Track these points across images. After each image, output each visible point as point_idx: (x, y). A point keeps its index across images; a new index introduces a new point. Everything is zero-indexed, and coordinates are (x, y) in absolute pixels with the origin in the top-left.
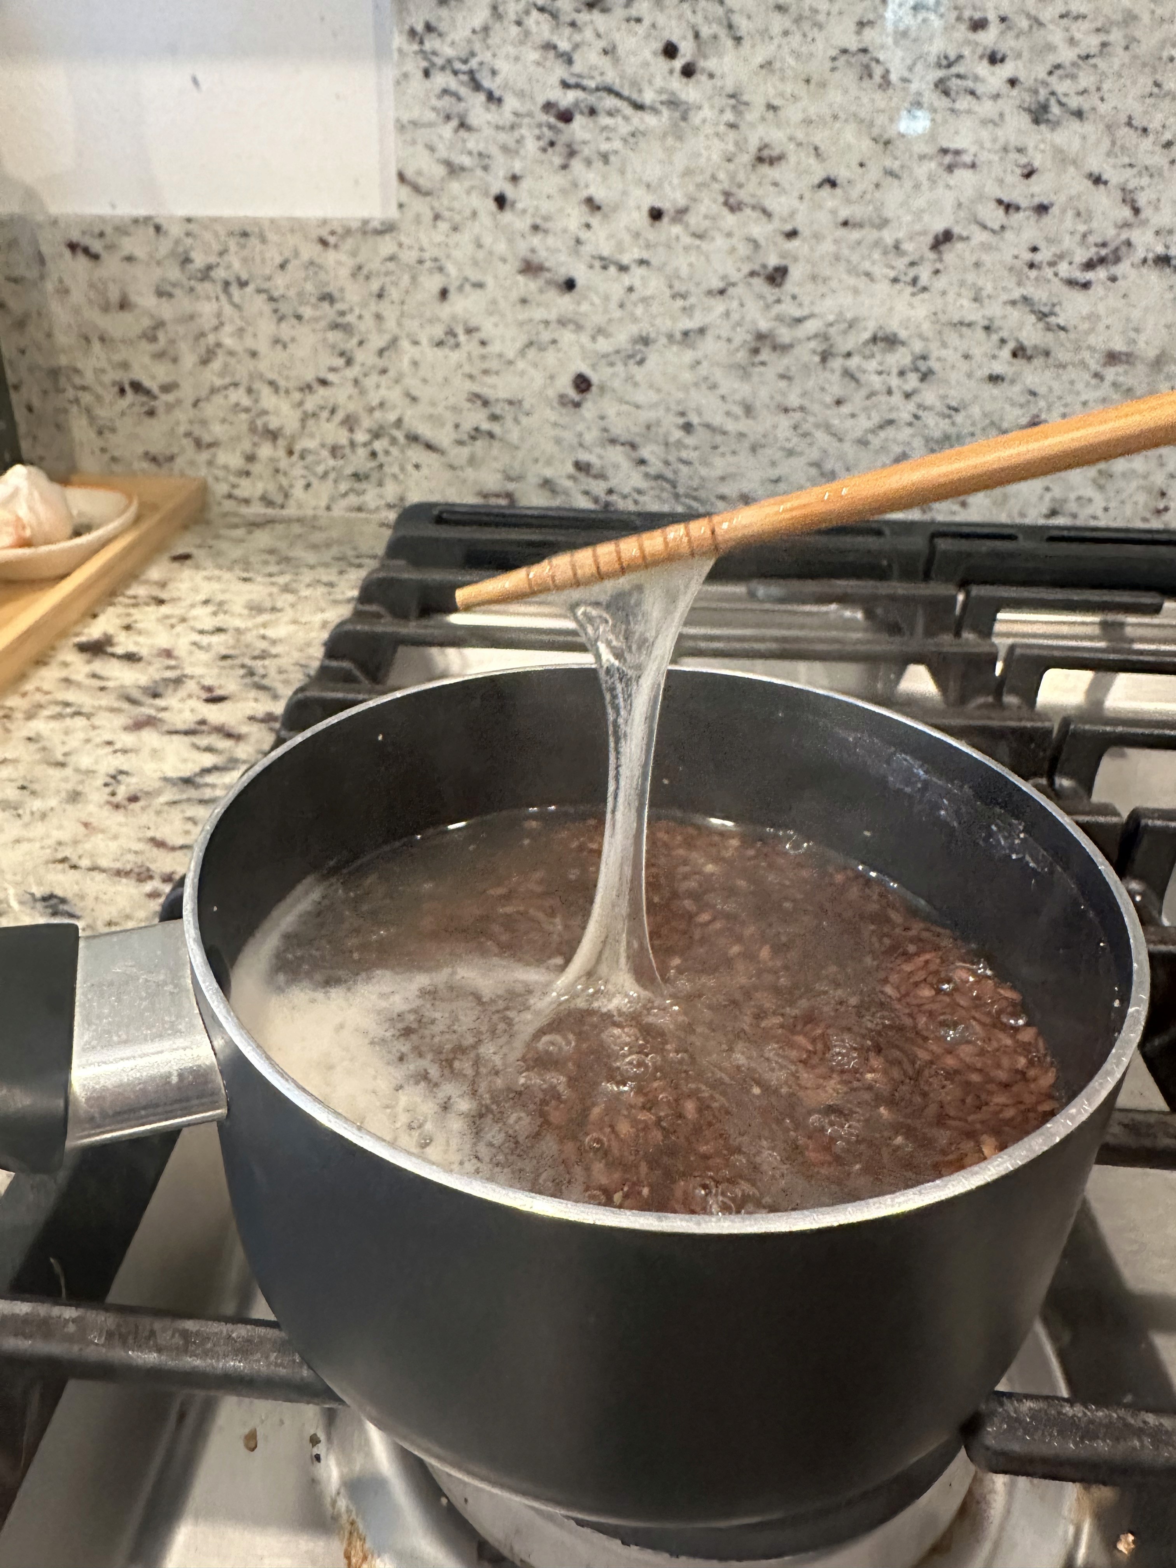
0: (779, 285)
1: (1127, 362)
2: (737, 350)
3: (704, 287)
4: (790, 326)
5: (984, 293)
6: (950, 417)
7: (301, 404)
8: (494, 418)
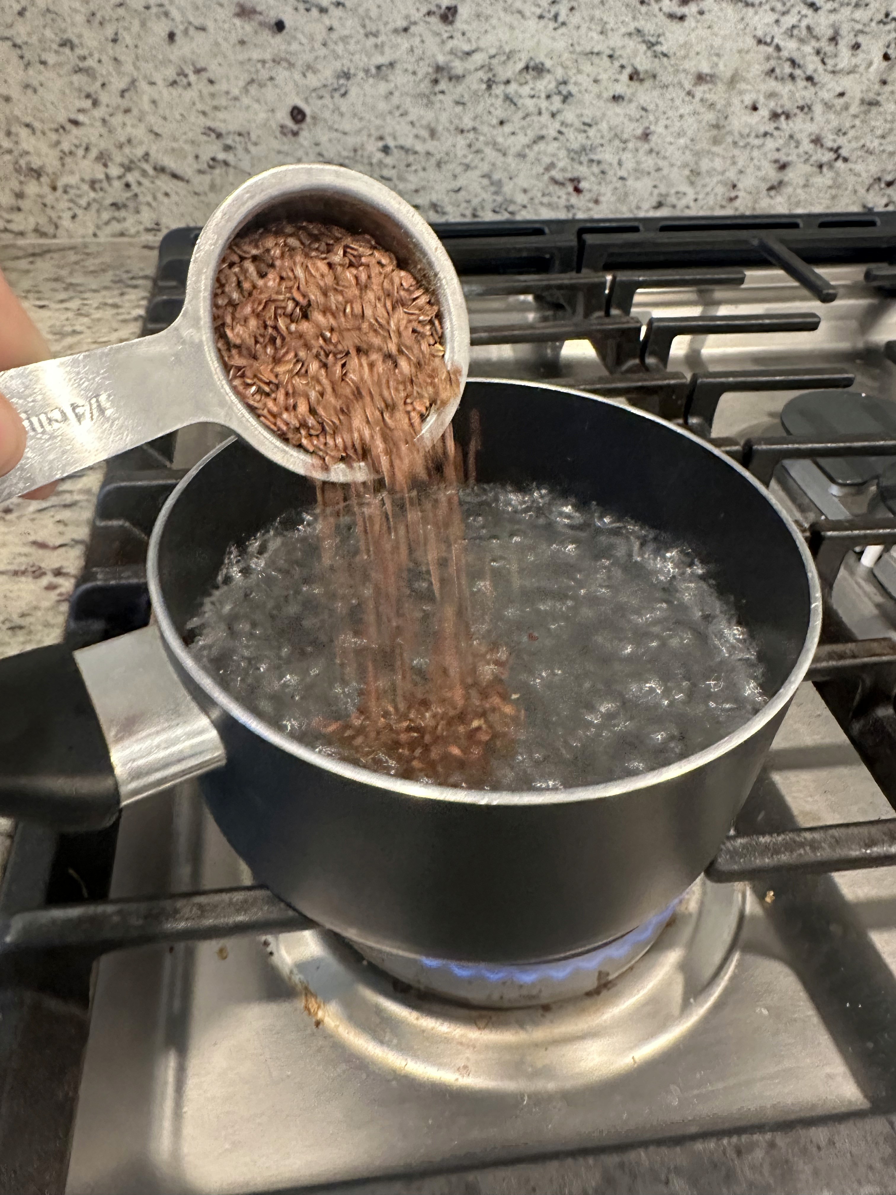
0: (452, 23)
1: (712, 82)
2: (421, 81)
3: (391, 26)
4: (462, 59)
5: (608, 27)
6: (585, 131)
7: (58, 143)
8: (228, 148)
